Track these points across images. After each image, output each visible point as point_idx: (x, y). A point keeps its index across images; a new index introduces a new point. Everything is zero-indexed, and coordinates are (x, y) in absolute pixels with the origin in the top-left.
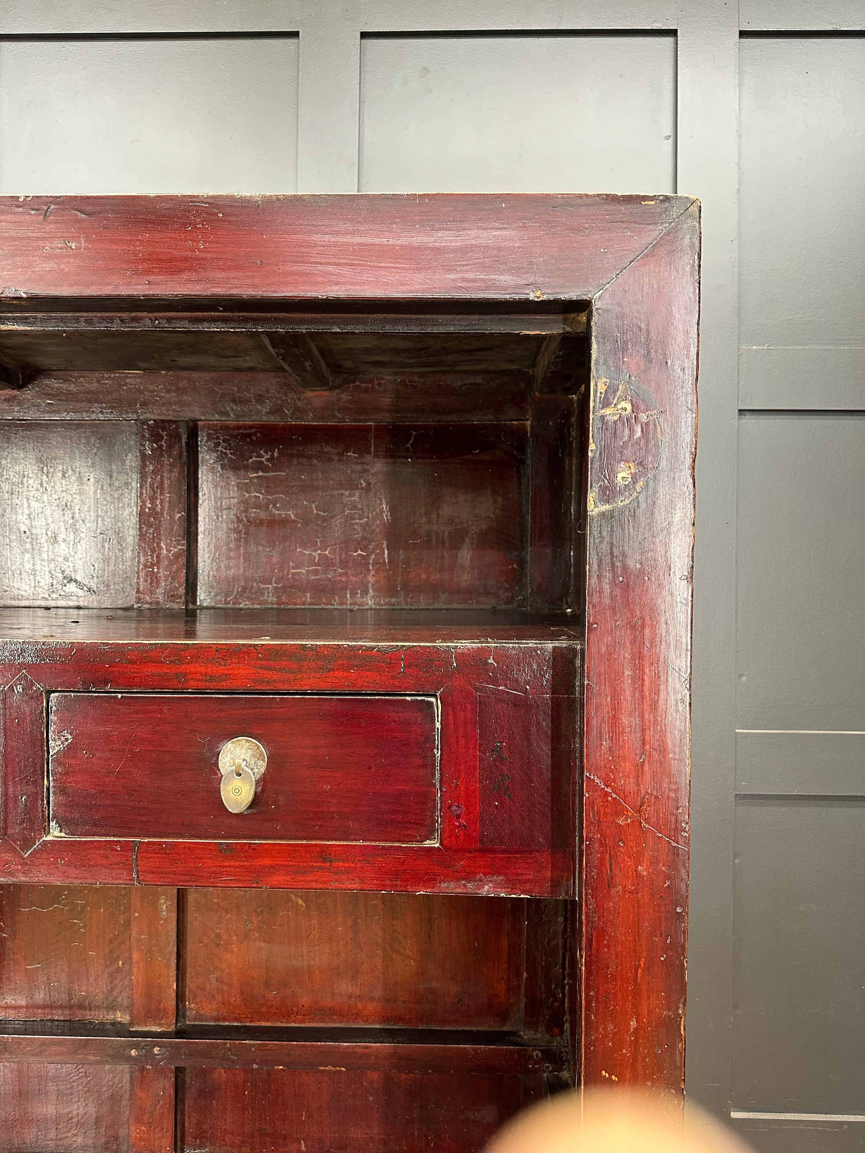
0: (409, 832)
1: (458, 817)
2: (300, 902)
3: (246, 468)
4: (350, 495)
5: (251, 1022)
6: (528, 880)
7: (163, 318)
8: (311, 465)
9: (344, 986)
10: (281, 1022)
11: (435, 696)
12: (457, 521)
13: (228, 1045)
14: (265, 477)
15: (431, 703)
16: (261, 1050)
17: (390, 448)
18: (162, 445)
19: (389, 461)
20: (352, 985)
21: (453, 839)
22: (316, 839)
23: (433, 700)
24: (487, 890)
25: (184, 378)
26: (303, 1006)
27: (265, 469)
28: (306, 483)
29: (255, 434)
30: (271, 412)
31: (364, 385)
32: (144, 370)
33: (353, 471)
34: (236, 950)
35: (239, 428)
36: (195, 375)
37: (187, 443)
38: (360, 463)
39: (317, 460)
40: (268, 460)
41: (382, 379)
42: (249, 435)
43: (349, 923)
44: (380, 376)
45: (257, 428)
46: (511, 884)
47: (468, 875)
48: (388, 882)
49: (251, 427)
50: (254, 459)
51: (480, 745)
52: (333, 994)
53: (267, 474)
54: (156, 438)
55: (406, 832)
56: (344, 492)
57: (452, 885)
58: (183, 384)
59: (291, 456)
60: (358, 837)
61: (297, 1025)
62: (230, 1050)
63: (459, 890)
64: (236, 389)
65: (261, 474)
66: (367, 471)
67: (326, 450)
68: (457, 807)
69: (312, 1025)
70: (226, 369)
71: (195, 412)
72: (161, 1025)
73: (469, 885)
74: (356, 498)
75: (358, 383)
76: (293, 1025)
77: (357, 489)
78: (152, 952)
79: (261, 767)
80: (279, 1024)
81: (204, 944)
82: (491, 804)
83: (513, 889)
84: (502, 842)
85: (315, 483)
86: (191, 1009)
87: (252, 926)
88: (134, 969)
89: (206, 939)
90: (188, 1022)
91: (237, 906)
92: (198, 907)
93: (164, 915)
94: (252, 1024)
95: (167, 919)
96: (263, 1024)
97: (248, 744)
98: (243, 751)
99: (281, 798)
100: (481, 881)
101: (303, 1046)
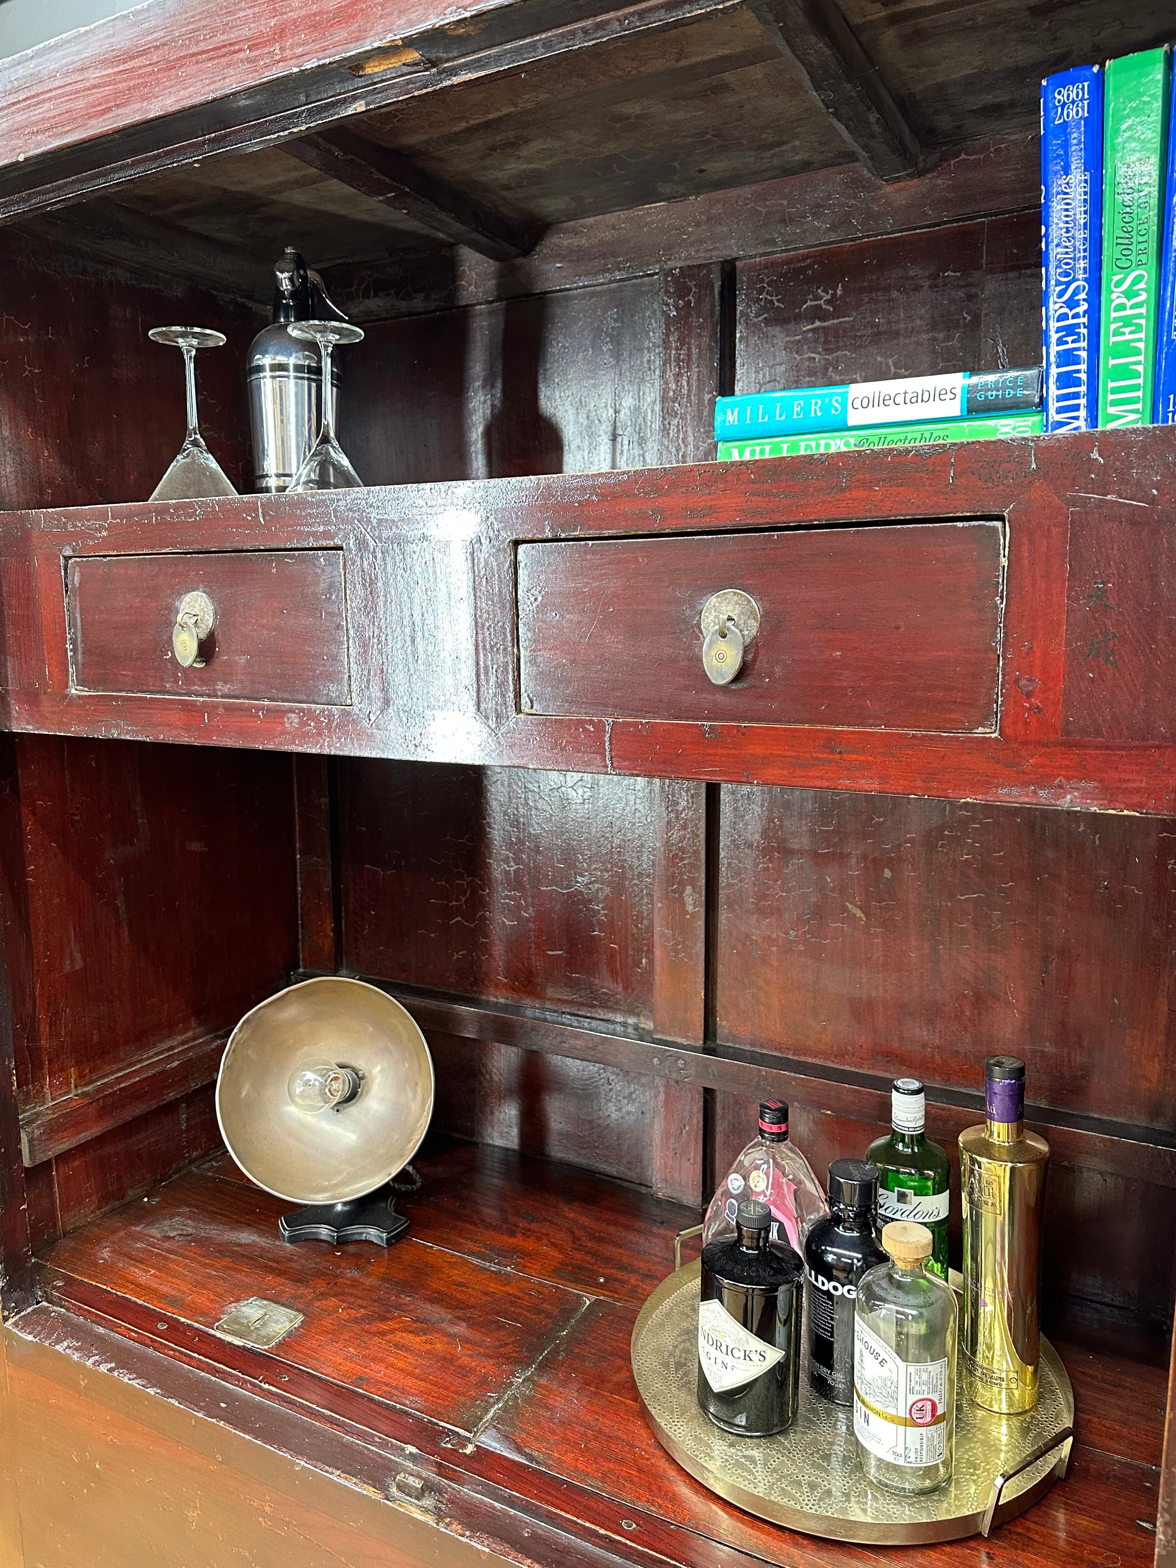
0: (953, 716)
1: (1029, 695)
2: (859, 914)
3: (797, 318)
4: (948, 338)
5: (794, 1055)
6: (1138, 790)
7: (632, 14)
8: (889, 301)
9: (917, 1031)
10: (833, 1062)
11: (1001, 518)
13: (763, 1073)
14: (823, 328)
15: (995, 529)
16: (803, 1086)
17: (1012, 254)
18: (689, 300)
19: (1010, 275)
20: (928, 1030)
21: (1020, 726)
22: (821, 723)
23: (998, 524)
24: (1069, 801)
25: (718, 201)
26: (861, 1046)
27: (822, 315)
28: (880, 329)
29: (810, 266)
30: (833, 228)
31: (972, 158)
32: (668, 199)
33: (952, 301)
34: (776, 964)
35: (789, 262)
36: (732, 193)
37: (721, 293)
38: (961, 287)
39: (898, 290)
40: (828, 302)
41: (1003, 141)
42: (803, 270)
43: (927, 950)
44: (998, 137)
45: (815, 256)
46: (1110, 794)
47: (1042, 781)
48: (919, 783)
49: (805, 257)
50: (809, 303)
51: (1071, 589)
52: (901, 1038)
53: (826, 324)
54: (682, 292)
55: (948, 716)
56: (937, 335)
57: (1015, 791)
58: (717, 210)
59: (861, 291)
60: (879, 722)
61: (853, 1069)
62: (765, 1078)
63: (1026, 799)
64: (785, 202)
65: (817, 324)
66: (976, 295)
67: (912, 273)
68: (1029, 680)
70: (772, 173)
71: (731, 249)
72: (687, 1037)
73: (1041, 793)
74: (955, 342)
75: (963, 157)
76: (847, 1068)
77: (957, 327)
78: (677, 952)
79: (752, 628)
80: (829, 1064)
81: (738, 952)
82: (1083, 677)
83: (1110, 801)
84: (1098, 733)
85: (894, 327)
86: (723, 1027)
87: (796, 936)
88: (658, 968)
89: (740, 946)
90: (718, 1042)
91: (778, 910)
92: (730, 906)
93: (690, 908)
94: (795, 1058)
95: (693, 915)
96: (810, 1060)
97: (736, 598)
98: (730, 607)
99: (777, 669)
100: (1060, 787)
101: (857, 1091)
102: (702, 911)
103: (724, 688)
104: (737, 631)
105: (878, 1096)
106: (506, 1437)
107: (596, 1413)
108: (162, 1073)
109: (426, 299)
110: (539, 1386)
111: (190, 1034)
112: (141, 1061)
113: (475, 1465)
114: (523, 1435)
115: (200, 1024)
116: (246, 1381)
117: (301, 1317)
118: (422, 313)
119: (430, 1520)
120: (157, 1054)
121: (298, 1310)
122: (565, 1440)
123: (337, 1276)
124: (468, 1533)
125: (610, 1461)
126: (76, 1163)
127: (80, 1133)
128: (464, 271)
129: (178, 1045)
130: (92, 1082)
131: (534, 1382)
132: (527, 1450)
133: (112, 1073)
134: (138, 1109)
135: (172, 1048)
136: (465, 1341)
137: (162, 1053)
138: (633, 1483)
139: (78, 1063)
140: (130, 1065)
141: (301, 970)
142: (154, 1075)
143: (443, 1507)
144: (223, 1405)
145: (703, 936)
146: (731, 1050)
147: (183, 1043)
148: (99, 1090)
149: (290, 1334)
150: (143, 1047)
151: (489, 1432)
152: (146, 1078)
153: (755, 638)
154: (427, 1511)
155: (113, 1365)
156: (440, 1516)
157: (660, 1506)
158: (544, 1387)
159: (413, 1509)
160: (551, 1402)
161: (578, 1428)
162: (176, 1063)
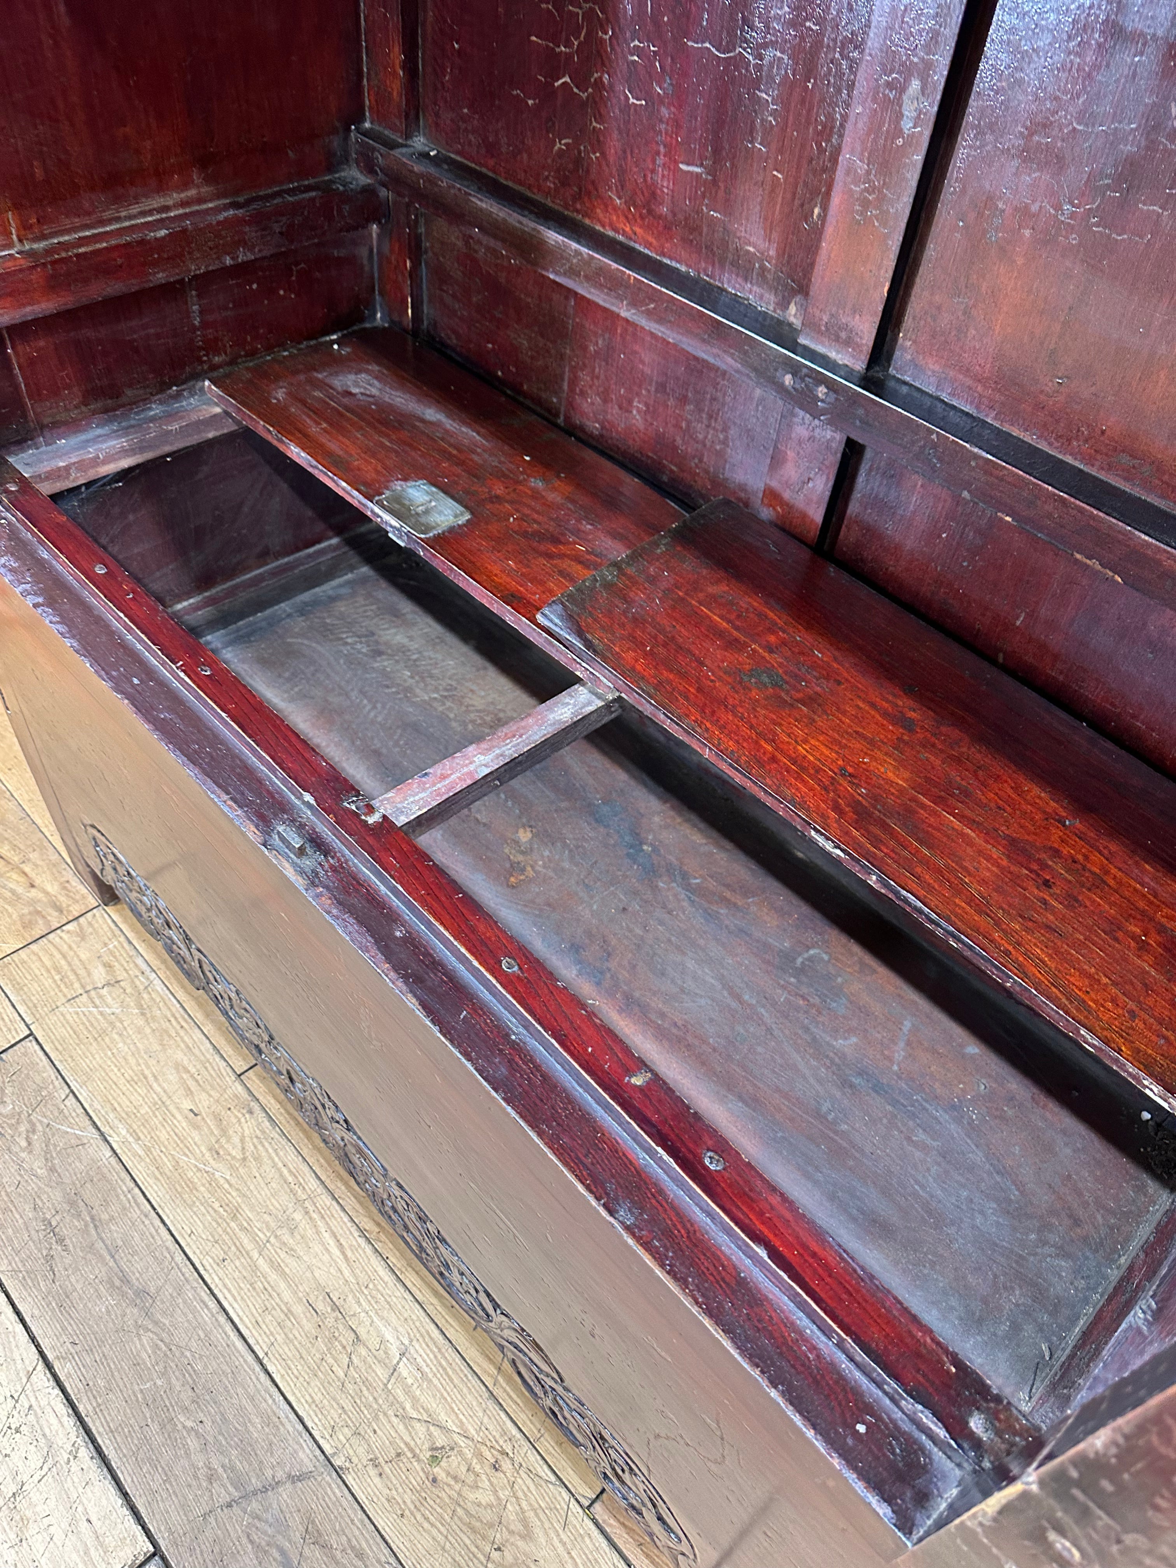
5: (995, 419)
10: (1050, 444)
13: (934, 436)
16: (986, 472)
26: (1103, 432)
34: (1020, 261)
61: (1077, 464)
62: (935, 446)
69: (1102, 475)
76: (1069, 459)
78: (866, 204)
80: (1043, 446)
81: (967, 226)
86: (905, 349)
87: (1073, 215)
88: (831, 226)
89: (972, 216)
90: (892, 371)
91: (1060, 157)
92: (980, 133)
93: (907, 125)
94: (997, 424)
95: (910, 139)
96: (1015, 432)
101: (1063, 500)
102: (925, 133)
105: (1093, 517)
108: (142, 242)
111: (192, 192)
112: (118, 219)
113: (371, 840)
115: (208, 180)
119: (299, 882)
120: (143, 214)
124: (335, 911)
126: (42, 343)
127: (24, 305)
129: (176, 206)
130: (44, 237)
133: (75, 229)
134: (113, 288)
135: (166, 209)
137: (150, 212)
139: (17, 207)
140: (102, 223)
141: (367, 125)
142: (128, 245)
143: (322, 873)
144: (136, 681)
145: (913, 183)
146: (905, 389)
147: (183, 204)
148: (48, 251)
150: (119, 200)
152: (117, 247)
154: (302, 872)
155: (40, 600)
156: (313, 880)
159: (287, 865)
162: (163, 233)
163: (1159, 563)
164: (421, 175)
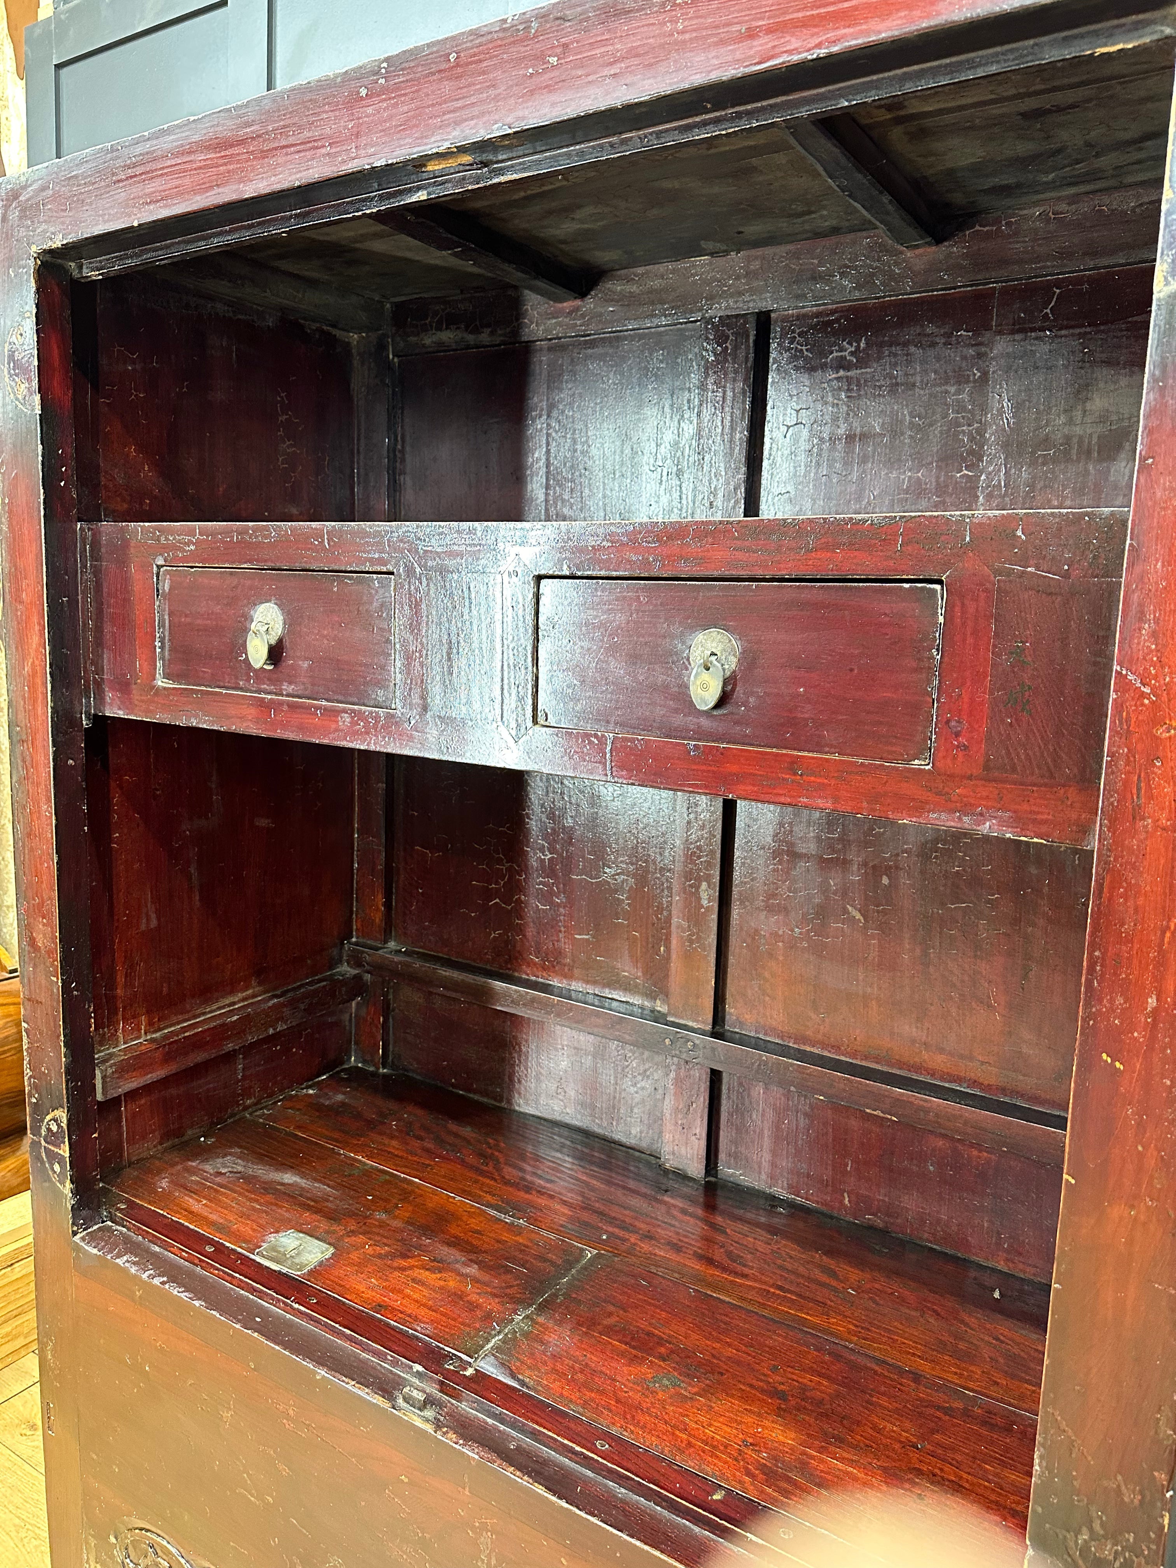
0: (894, 749)
1: (957, 735)
2: (858, 916)
3: (824, 367)
4: (958, 392)
5: (795, 1043)
6: (1044, 822)
7: (652, 134)
8: (907, 355)
9: (907, 1027)
10: (829, 1052)
11: (940, 582)
12: (1114, 418)
13: (764, 1058)
14: (847, 377)
15: (935, 591)
16: (802, 1073)
17: (1019, 317)
18: (727, 347)
19: (1018, 337)
20: (917, 1027)
21: (949, 761)
22: (786, 748)
23: (938, 587)
24: (986, 828)
25: (756, 258)
26: (855, 1039)
27: (848, 367)
28: (899, 380)
29: (837, 320)
30: (858, 287)
31: (985, 229)
32: (712, 254)
33: (964, 358)
34: (781, 958)
35: (818, 315)
36: (769, 251)
37: (756, 342)
38: (973, 345)
39: (916, 346)
40: (852, 353)
41: (1013, 215)
42: (830, 323)
43: (918, 952)
44: (1009, 211)
45: (842, 311)
46: (1020, 821)
47: (966, 808)
48: (865, 804)
49: (833, 312)
50: (835, 354)
51: (995, 646)
52: (892, 1034)
53: (849, 374)
54: (721, 339)
55: (890, 748)
56: (949, 388)
57: (943, 816)
58: (755, 265)
59: (881, 345)
60: (833, 750)
61: (848, 1060)
63: (952, 824)
64: (816, 261)
65: (842, 373)
66: (985, 354)
67: (928, 331)
68: (958, 722)
69: (864, 1063)
70: (805, 236)
71: (767, 302)
72: (696, 1022)
73: (965, 819)
74: (965, 395)
75: (977, 228)
76: (843, 1058)
77: (968, 382)
78: (691, 942)
79: (732, 664)
80: (826, 1054)
81: (748, 945)
82: (1003, 721)
83: (1022, 829)
84: (1014, 770)
85: (911, 380)
86: (731, 1014)
87: (801, 933)
88: (674, 956)
89: (749, 940)
90: (727, 1027)
91: (785, 909)
92: (742, 902)
93: (705, 903)
94: (796, 1046)
95: (708, 909)
96: (808, 1049)
97: (719, 637)
98: (714, 644)
99: (752, 700)
100: (981, 814)
101: (848, 1079)
102: (715, 905)
103: (707, 714)
104: (719, 665)
105: (867, 1085)
106: (503, 1364)
107: (585, 1350)
108: (223, 1025)
109: (492, 333)
110: (537, 1323)
111: (250, 992)
112: (204, 1014)
113: (473, 1385)
114: (518, 1364)
115: (260, 984)
116: (279, 1300)
117: (332, 1250)
118: (487, 346)
119: (429, 1428)
120: (219, 1008)
121: (330, 1244)
122: (555, 1370)
123: (366, 1217)
124: (461, 1442)
125: (592, 1391)
126: (143, 1102)
127: (147, 1074)
128: (527, 310)
129: (239, 1002)
130: (160, 1030)
131: (532, 1320)
132: (520, 1377)
133: (178, 1023)
134: (200, 1057)
135: (234, 1003)
136: (475, 1280)
137: (223, 1007)
138: (611, 1411)
139: (148, 1012)
140: (195, 1017)
141: (354, 940)
142: (215, 1027)
143: (442, 1419)
144: (258, 1319)
145: (715, 928)
146: (737, 1036)
147: (244, 1000)
148: (166, 1037)
149: (321, 1264)
150: (207, 1001)
151: (488, 1359)
152: (209, 1029)
153: (734, 672)
154: (427, 1420)
155: (165, 1279)
156: (438, 1426)
157: (632, 1432)
158: (541, 1325)
159: (415, 1418)
160: (546, 1337)
161: (567, 1361)
162: (235, 1018)
163: (911, 1103)
164: (400, 963)
